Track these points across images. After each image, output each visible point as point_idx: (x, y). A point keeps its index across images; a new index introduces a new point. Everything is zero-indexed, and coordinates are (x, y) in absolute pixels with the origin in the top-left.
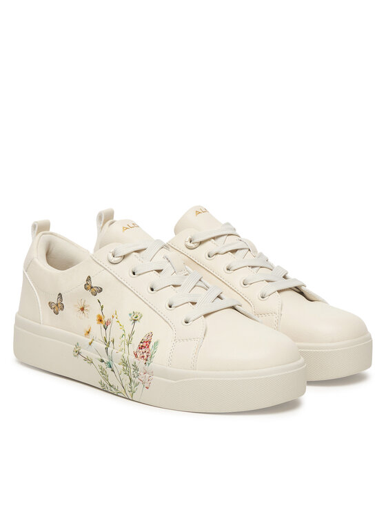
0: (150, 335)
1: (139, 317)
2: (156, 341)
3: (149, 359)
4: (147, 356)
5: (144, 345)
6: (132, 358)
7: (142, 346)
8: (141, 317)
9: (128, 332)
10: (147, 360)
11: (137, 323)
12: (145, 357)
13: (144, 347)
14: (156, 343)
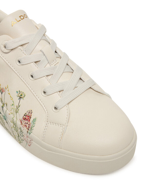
0: (31, 112)
1: (23, 96)
2: (34, 118)
3: (30, 129)
4: (29, 127)
5: (27, 118)
6: (19, 123)
7: (25, 118)
8: (24, 96)
9: (16, 104)
10: (28, 129)
11: (21, 100)
12: (27, 127)
13: (27, 120)
14: (35, 120)
